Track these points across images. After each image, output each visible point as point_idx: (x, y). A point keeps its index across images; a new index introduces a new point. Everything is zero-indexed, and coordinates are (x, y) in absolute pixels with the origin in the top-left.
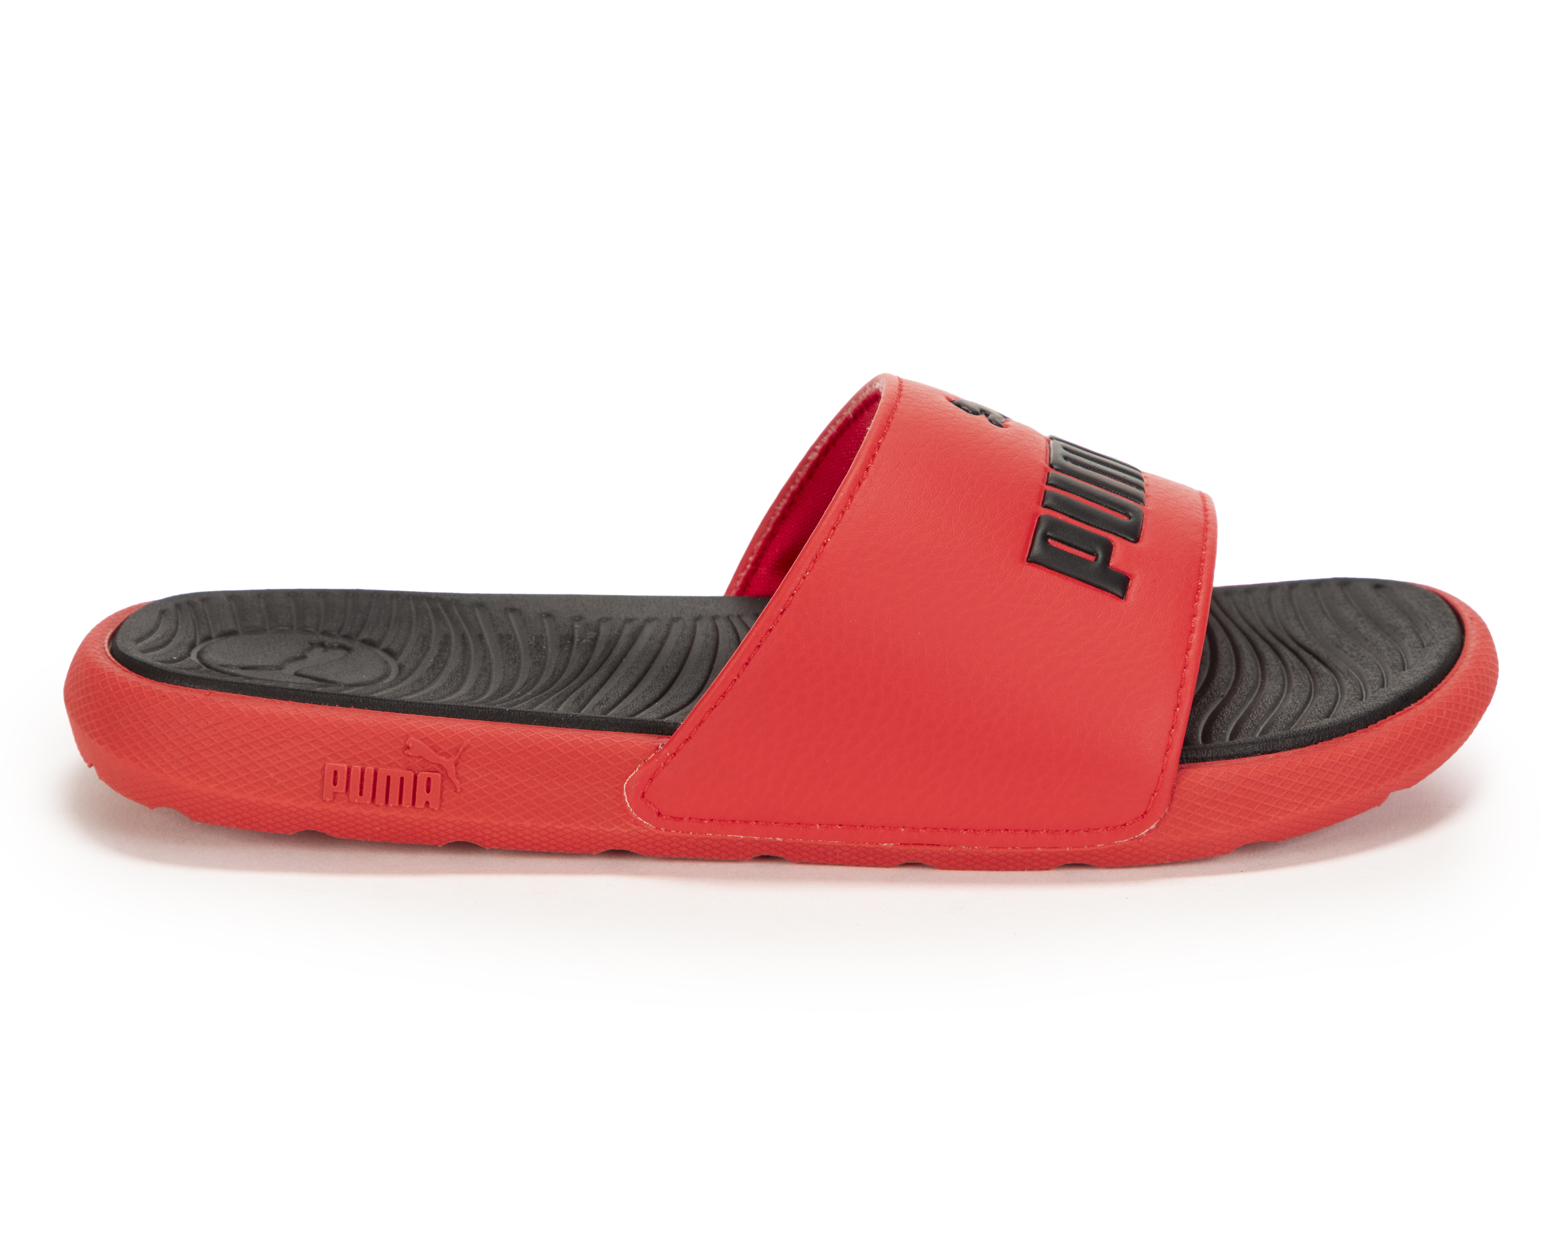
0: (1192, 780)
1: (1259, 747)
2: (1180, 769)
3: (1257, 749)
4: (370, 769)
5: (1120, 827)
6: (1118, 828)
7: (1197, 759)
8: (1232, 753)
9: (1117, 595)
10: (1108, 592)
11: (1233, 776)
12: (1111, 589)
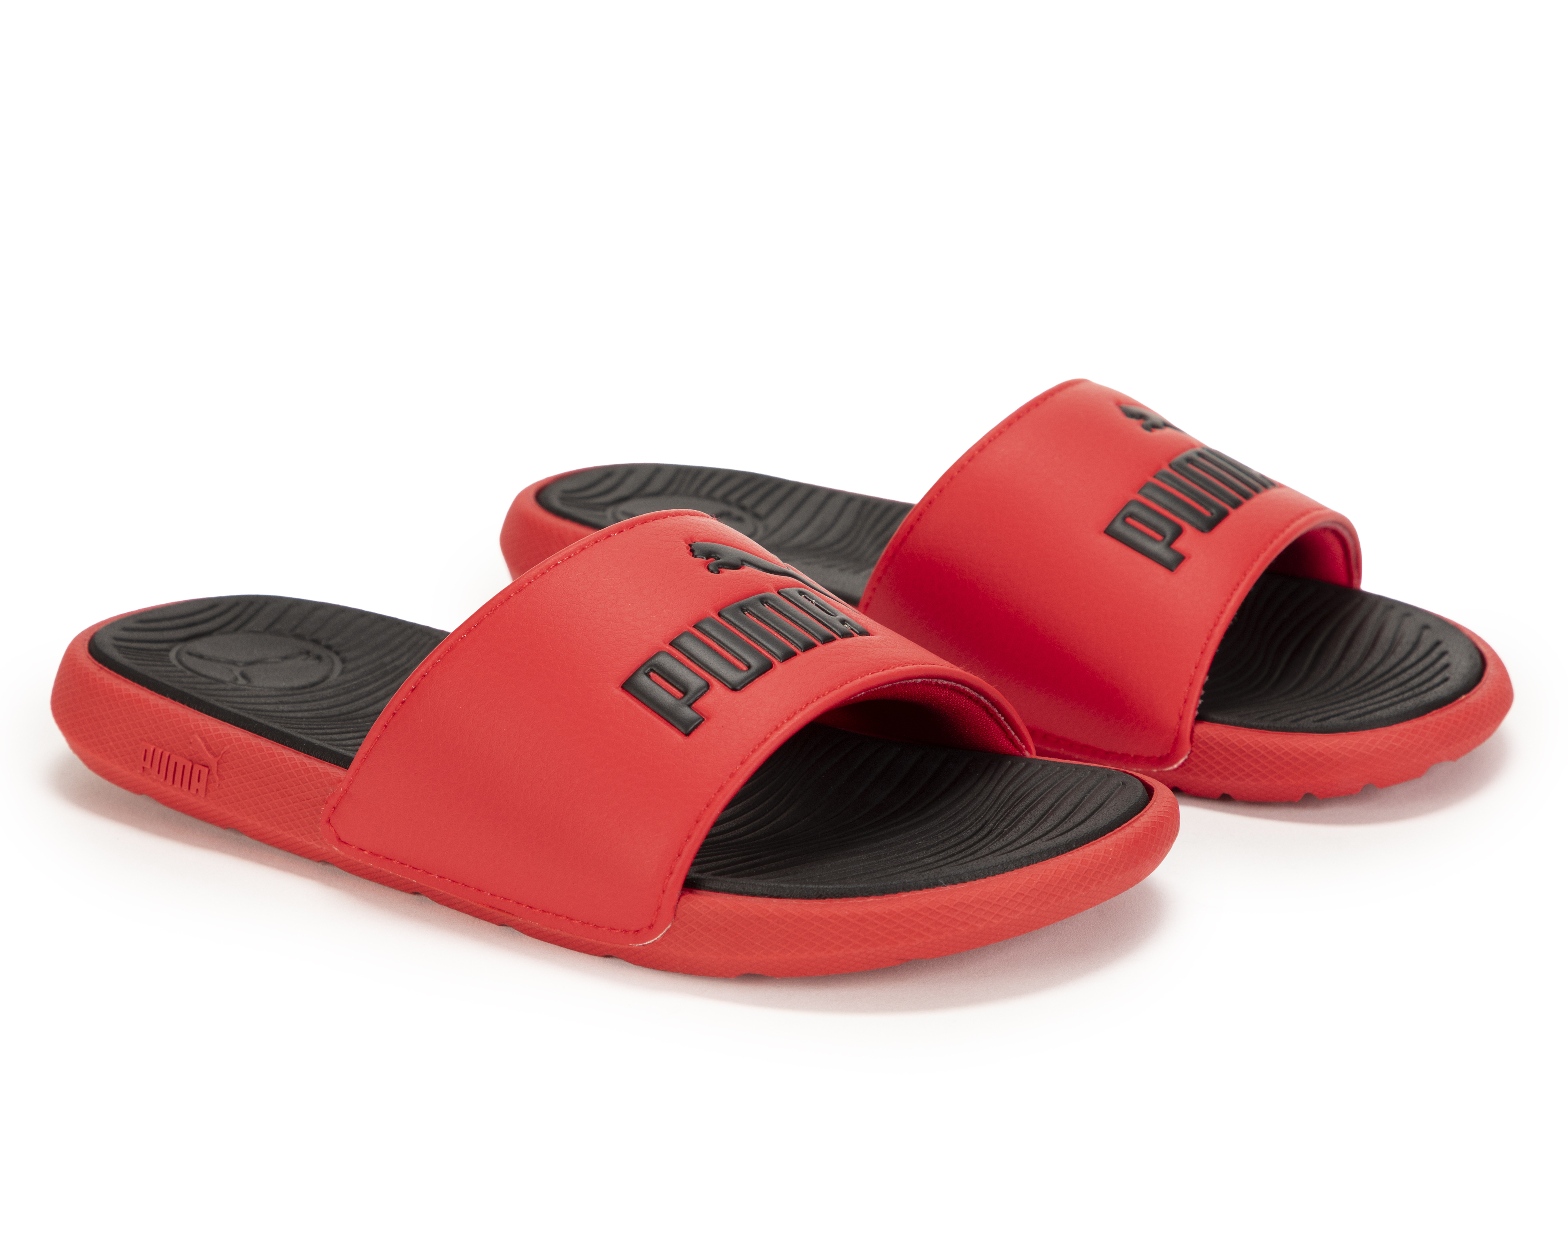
0: (691, 905)
1: (767, 890)
2: (682, 895)
3: (765, 892)
4: (166, 754)
5: (632, 932)
6: (630, 933)
7: (711, 888)
8: (743, 890)
9: (682, 732)
10: (675, 727)
11: (726, 910)
12: (677, 726)
